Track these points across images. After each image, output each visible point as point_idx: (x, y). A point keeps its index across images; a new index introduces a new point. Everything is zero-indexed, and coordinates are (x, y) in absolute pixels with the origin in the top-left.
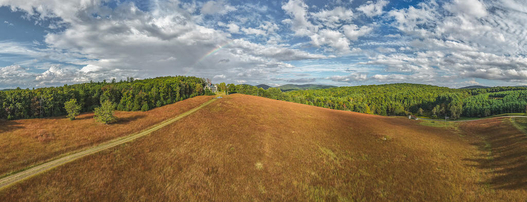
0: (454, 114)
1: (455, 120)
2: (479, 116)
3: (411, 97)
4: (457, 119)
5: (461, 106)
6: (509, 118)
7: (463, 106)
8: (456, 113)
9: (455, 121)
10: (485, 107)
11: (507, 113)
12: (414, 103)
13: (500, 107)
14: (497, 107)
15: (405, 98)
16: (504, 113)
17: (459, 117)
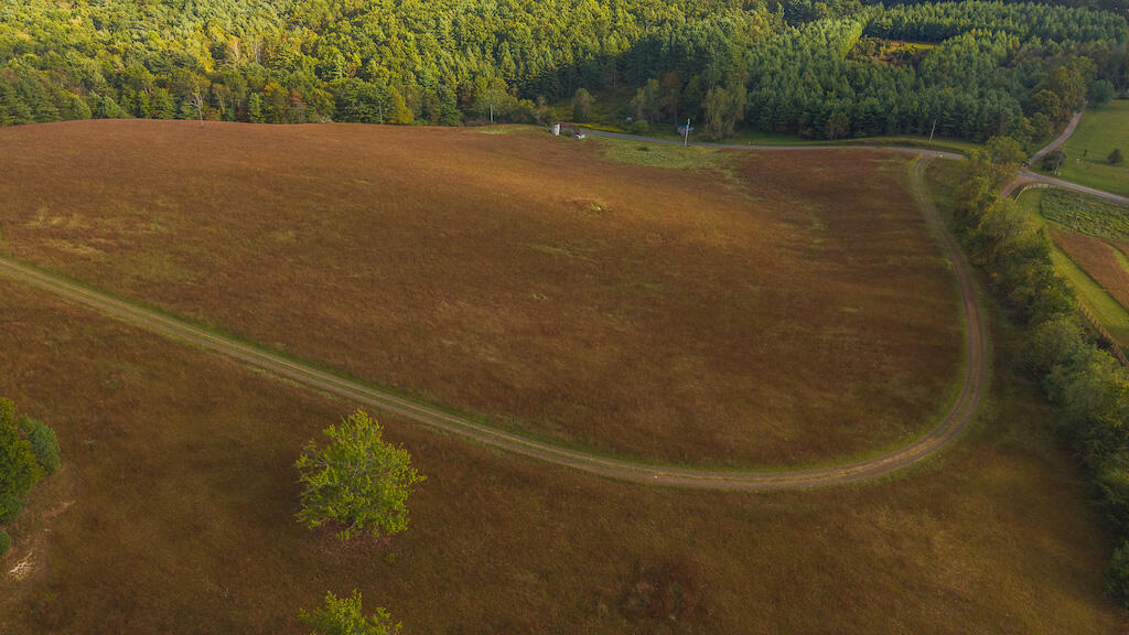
0: (717, 120)
1: (718, 141)
2: (808, 132)
3: (523, 29)
4: (725, 138)
5: (742, 89)
6: (910, 158)
7: (750, 87)
8: (724, 119)
9: (717, 147)
10: (833, 103)
11: (914, 133)
12: (544, 57)
13: (889, 109)
14: (880, 109)
15: (501, 36)
16: (903, 133)
17: (730, 129)
